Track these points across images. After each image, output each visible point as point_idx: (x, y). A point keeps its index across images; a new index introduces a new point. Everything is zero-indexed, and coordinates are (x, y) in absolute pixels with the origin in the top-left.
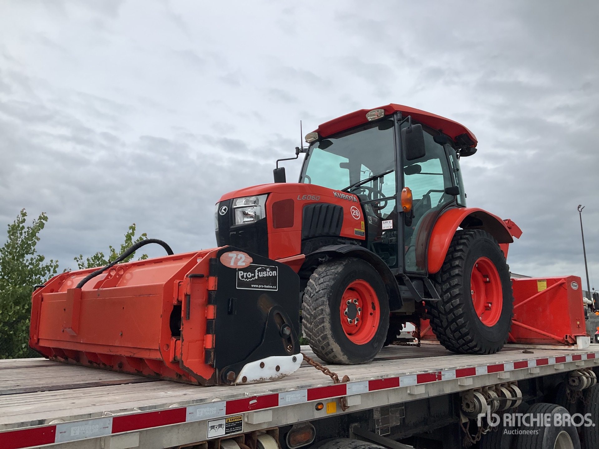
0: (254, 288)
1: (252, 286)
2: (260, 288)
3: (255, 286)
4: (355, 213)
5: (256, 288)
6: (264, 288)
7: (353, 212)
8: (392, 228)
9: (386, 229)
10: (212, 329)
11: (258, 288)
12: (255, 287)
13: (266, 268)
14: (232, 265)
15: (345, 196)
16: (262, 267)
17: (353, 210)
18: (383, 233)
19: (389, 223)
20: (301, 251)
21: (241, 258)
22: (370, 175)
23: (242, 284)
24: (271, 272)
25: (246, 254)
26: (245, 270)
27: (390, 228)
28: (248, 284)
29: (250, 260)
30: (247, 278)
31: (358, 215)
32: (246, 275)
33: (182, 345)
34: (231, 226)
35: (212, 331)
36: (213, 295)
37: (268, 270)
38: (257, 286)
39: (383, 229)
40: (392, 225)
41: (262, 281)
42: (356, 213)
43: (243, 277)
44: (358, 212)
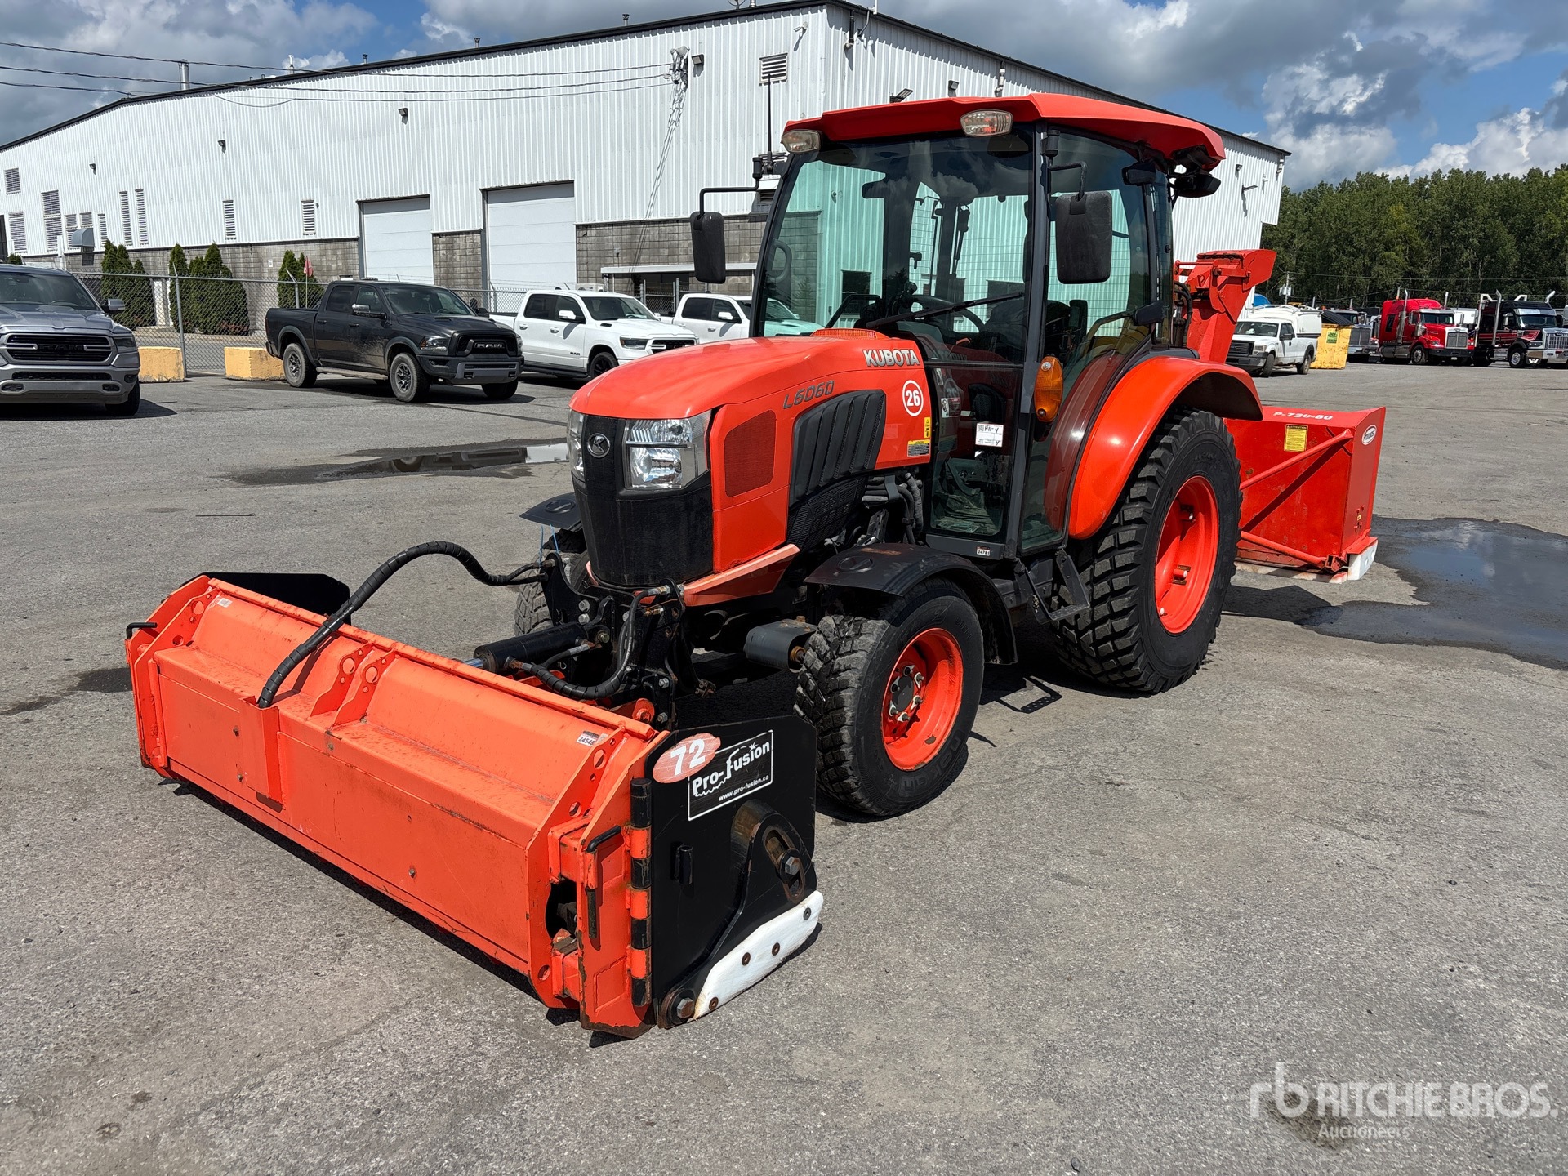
0: (724, 800)
1: (721, 799)
2: (738, 795)
3: (725, 796)
4: (912, 401)
5: (729, 798)
6: (745, 791)
7: (907, 398)
8: (1000, 445)
9: (984, 444)
10: (645, 937)
11: (733, 797)
12: (727, 799)
13: (748, 744)
14: (678, 773)
15: (891, 357)
16: (739, 747)
17: (909, 392)
18: (977, 453)
19: (993, 431)
20: (788, 534)
21: (697, 749)
22: (935, 206)
23: (700, 804)
24: (759, 748)
25: (707, 734)
26: (704, 772)
27: (995, 445)
28: (712, 800)
29: (717, 742)
30: (710, 786)
31: (917, 404)
32: (708, 781)
33: (584, 987)
34: (621, 489)
35: (645, 942)
36: (645, 867)
37: (752, 747)
38: (730, 794)
39: (977, 442)
40: (1001, 438)
41: (741, 777)
42: (915, 397)
43: (700, 790)
44: (919, 395)
